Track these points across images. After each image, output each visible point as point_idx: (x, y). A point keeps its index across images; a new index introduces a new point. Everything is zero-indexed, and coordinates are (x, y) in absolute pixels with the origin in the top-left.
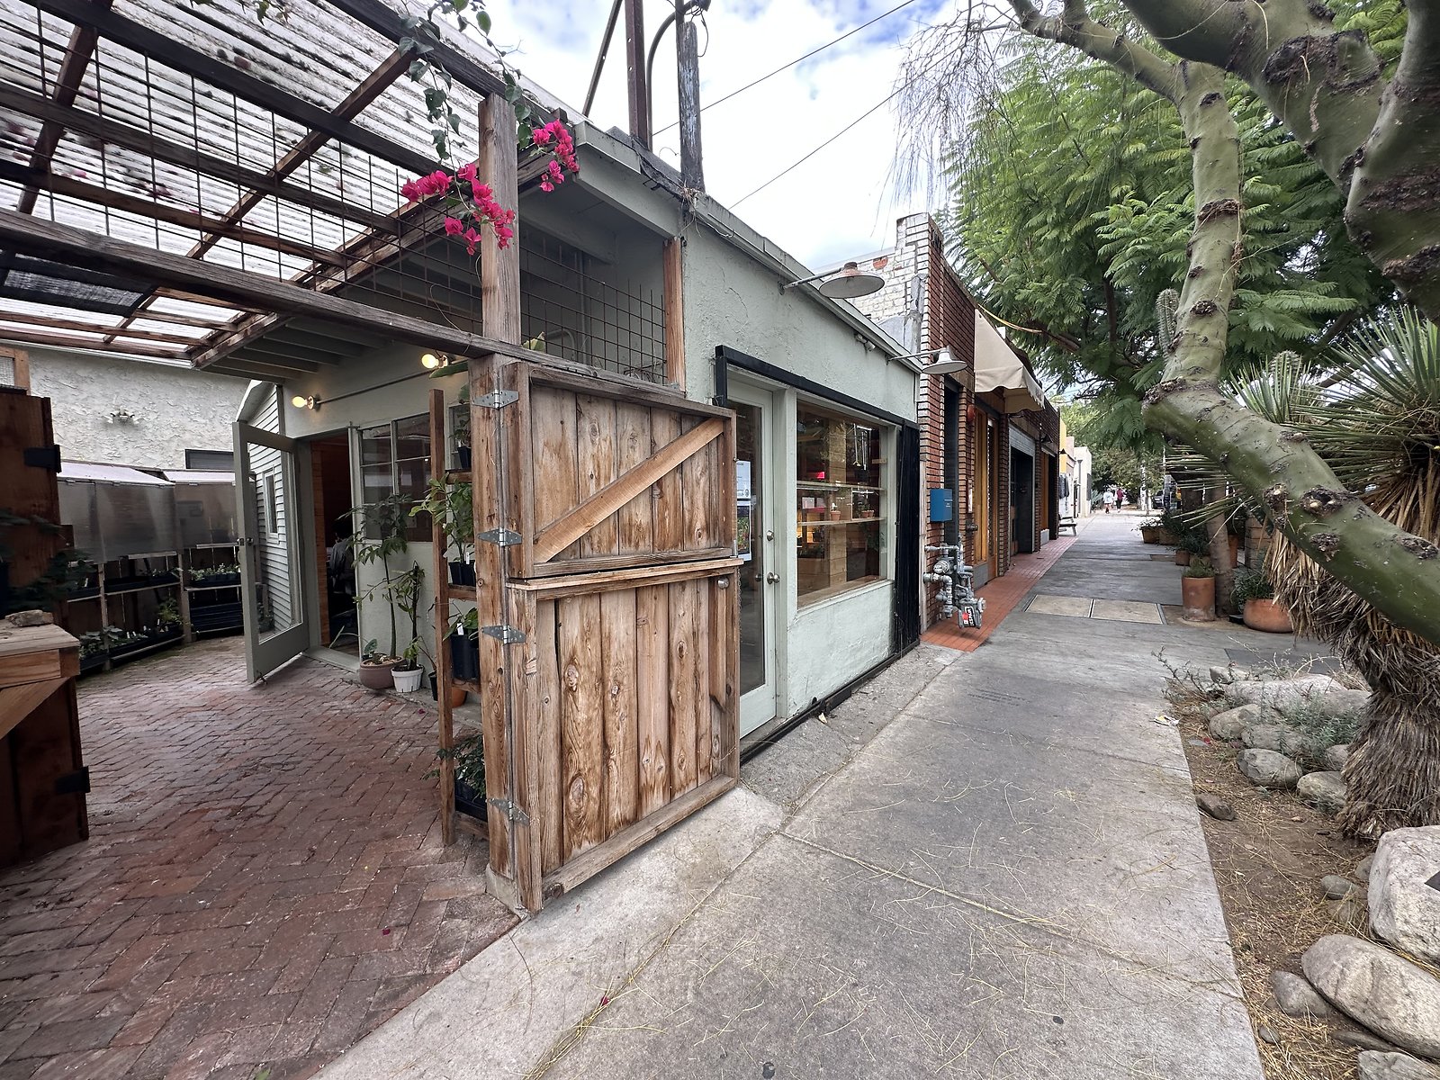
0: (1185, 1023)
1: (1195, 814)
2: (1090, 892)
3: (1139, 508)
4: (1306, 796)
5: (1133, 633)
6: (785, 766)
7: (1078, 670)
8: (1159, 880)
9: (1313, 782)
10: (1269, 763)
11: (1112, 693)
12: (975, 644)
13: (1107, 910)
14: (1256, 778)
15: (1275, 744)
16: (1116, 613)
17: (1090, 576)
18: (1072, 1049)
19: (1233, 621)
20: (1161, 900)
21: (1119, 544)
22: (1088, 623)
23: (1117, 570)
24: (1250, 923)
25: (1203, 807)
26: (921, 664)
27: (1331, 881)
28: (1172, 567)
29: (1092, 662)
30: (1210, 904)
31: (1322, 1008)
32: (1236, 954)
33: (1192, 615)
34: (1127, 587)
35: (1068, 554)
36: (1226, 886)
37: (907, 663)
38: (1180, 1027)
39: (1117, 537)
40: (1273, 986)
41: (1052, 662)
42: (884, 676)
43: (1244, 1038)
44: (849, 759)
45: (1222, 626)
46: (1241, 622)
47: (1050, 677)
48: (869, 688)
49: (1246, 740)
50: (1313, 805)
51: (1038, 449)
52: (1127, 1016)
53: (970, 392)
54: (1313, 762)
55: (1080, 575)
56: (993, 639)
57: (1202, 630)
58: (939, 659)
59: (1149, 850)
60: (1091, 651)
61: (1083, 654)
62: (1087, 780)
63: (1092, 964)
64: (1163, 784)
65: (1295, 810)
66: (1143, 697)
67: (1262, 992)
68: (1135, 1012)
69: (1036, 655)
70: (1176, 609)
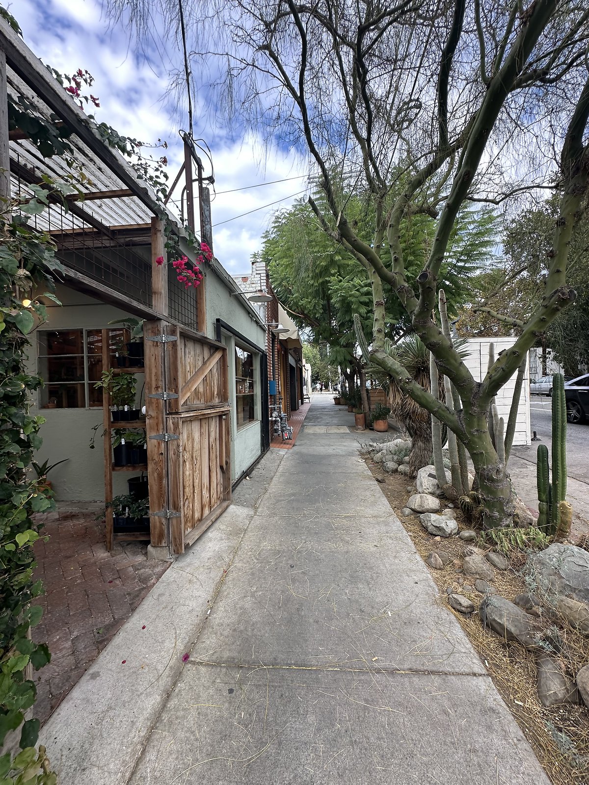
0: (386, 524)
1: (376, 483)
2: (357, 506)
3: (329, 391)
4: (400, 472)
5: (343, 436)
6: (244, 495)
7: (330, 451)
8: (372, 499)
9: (401, 468)
10: (391, 465)
11: (343, 456)
12: (291, 446)
13: (363, 508)
14: (388, 470)
15: (391, 460)
16: (334, 430)
17: (321, 418)
18: (365, 536)
19: (371, 429)
20: (374, 503)
21: (327, 405)
22: (327, 435)
23: (330, 415)
24: (394, 503)
25: (378, 480)
26: (274, 455)
27: (409, 488)
28: (347, 413)
29: (334, 447)
30: (385, 501)
31: (412, 512)
32: (393, 509)
33: (359, 428)
34: (335, 421)
35: (310, 410)
36: (387, 497)
37: (268, 455)
38: (386, 525)
39: (325, 403)
40: (402, 512)
41: (320, 449)
42: (263, 461)
43: (399, 523)
44: (266, 490)
45: (367, 431)
46: (373, 430)
47: (322, 454)
48: (259, 466)
49: (384, 461)
50: (402, 474)
51: (296, 365)
52: (375, 527)
53: (278, 339)
54: (400, 463)
55: (318, 418)
56: (296, 444)
57: (362, 433)
58: (281, 453)
59: (368, 493)
60: (332, 444)
61: (329, 445)
62: (345, 480)
63: (363, 520)
64: (366, 477)
65: (398, 476)
66: (353, 456)
67: (400, 514)
68: (376, 526)
69: (315, 447)
70: (353, 427)
